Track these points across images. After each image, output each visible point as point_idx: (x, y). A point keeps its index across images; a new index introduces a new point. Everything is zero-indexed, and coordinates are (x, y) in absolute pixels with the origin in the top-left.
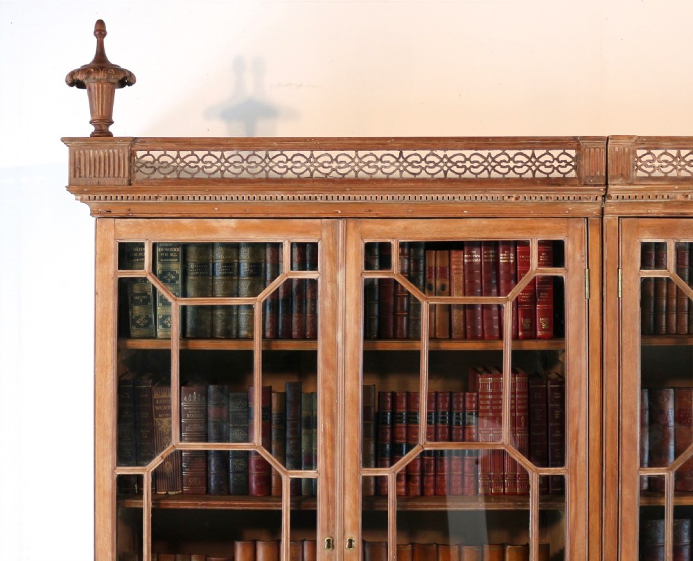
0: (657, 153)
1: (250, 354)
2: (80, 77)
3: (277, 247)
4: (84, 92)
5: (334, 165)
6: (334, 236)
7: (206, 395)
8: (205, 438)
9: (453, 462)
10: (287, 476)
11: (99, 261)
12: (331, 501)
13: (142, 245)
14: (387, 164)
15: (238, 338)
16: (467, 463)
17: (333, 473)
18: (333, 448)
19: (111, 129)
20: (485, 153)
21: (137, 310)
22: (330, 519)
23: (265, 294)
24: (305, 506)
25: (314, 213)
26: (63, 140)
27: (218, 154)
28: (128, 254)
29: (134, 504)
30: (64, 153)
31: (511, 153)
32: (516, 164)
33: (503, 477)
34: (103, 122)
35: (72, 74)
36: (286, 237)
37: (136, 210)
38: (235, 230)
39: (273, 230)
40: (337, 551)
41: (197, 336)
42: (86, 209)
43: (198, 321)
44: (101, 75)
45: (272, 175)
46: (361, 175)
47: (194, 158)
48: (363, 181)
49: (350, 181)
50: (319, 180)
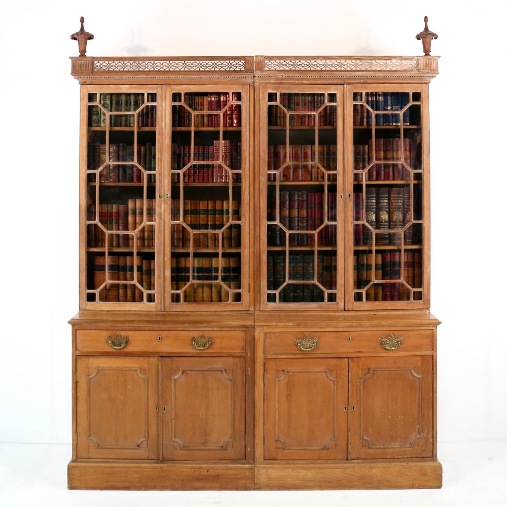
0: (272, 62)
1: (133, 132)
2: (75, 36)
3: (143, 94)
4: (77, 41)
5: (162, 66)
6: (162, 91)
7: (119, 147)
8: (119, 160)
9: (205, 171)
10: (146, 173)
11: (82, 99)
12: (160, 181)
13: (96, 94)
14: (180, 66)
15: (130, 126)
16: (210, 171)
17: (161, 172)
18: (161, 163)
19: (86, 54)
20: (213, 62)
21: (95, 117)
22: (160, 187)
23: (139, 110)
24: (152, 185)
25: (155, 83)
26: (69, 57)
27: (122, 62)
28: (91, 97)
29: (93, 184)
30: (70, 62)
31: (222, 62)
32: (224, 66)
33: (222, 176)
34: (83, 52)
35: (73, 35)
36: (146, 91)
37: (94, 81)
38: (128, 88)
39: (141, 89)
40: (162, 198)
41: (116, 125)
42: (77, 81)
43: (116, 121)
44: (83, 36)
45: (141, 69)
46: (171, 69)
47: (114, 64)
48: (171, 71)
49: (167, 71)
50: (156, 71)
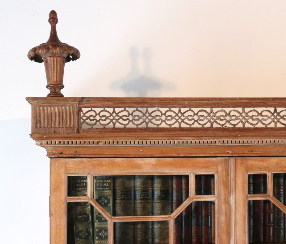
3: (187, 177)
5: (228, 118)
6: (227, 170)
11: (54, 189)
14: (266, 118)
19: (62, 91)
21: (80, 226)
23: (177, 212)
25: (213, 153)
26: (28, 99)
27: (144, 110)
30: (28, 110)
34: (56, 86)
35: (35, 49)
36: (192, 171)
37: (81, 151)
38: (155, 166)
39: (182, 166)
42: (43, 151)
43: (124, 233)
44: (55, 51)
45: (183, 125)
46: (247, 125)
47: (126, 113)
48: (249, 129)
49: (240, 129)
50: (217, 129)
